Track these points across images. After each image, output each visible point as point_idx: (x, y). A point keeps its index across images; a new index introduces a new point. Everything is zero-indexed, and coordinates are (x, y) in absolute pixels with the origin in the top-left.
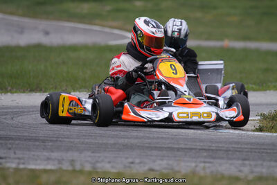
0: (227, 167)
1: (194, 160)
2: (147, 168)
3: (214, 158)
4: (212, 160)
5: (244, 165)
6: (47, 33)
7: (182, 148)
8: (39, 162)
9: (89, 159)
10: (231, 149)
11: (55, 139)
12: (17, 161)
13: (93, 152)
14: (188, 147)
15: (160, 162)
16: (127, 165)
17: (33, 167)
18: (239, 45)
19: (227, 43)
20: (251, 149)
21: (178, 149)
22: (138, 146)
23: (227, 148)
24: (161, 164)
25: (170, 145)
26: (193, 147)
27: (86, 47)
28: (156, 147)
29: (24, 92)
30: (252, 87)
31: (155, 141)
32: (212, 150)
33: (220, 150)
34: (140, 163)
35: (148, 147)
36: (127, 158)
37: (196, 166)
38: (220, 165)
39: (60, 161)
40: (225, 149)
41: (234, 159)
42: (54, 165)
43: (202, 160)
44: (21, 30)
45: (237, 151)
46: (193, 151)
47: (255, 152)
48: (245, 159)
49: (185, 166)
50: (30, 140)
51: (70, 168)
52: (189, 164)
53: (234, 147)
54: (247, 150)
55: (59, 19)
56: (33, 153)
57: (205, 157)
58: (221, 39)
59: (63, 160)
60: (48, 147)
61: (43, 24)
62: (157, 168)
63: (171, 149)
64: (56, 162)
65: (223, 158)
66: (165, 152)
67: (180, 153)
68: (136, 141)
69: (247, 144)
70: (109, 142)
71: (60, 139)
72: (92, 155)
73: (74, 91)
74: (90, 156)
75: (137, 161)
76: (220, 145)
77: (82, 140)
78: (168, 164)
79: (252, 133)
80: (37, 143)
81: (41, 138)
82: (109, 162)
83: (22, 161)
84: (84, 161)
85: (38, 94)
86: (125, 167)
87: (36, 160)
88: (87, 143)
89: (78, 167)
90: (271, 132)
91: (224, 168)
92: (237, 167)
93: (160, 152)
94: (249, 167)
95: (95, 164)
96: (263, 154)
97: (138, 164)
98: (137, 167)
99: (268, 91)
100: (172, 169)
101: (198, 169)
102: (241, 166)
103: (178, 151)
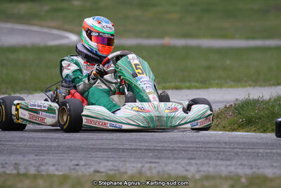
0: (174, 168)
1: (140, 160)
2: (92, 170)
3: (160, 158)
4: (158, 160)
5: (190, 164)
7: (127, 149)
9: (33, 162)
10: (177, 148)
13: (37, 155)
14: (132, 147)
15: (106, 163)
16: (72, 167)
18: (180, 42)
19: (168, 41)
20: (197, 147)
21: (123, 150)
22: (83, 148)
23: (172, 147)
24: (106, 166)
25: (114, 146)
26: (138, 147)
27: (24, 49)
28: (100, 149)
30: (195, 86)
31: (99, 142)
32: (157, 150)
33: (166, 150)
34: (86, 165)
35: (92, 149)
36: (71, 160)
37: (142, 167)
38: (166, 165)
39: (3, 166)
40: (170, 148)
41: (181, 158)
43: (148, 160)
45: (182, 150)
46: (139, 151)
47: (201, 151)
48: (191, 159)
49: (131, 167)
51: (15, 172)
52: (135, 165)
53: (180, 147)
54: (192, 149)
57: (151, 157)
58: (161, 36)
59: (6, 163)
62: (103, 170)
63: (116, 150)
65: (169, 158)
66: (110, 153)
67: (125, 154)
68: (80, 143)
69: (193, 142)
70: (52, 144)
71: (3, 143)
72: (36, 158)
73: (15, 93)
74: (34, 160)
75: (82, 163)
76: (165, 145)
77: (25, 143)
78: (115, 166)
82: (54, 165)
84: (28, 164)
88: (30, 146)
89: (22, 171)
90: (216, 130)
91: (170, 168)
92: (183, 167)
93: (105, 154)
94: (195, 166)
95: (39, 167)
96: (210, 153)
97: (83, 165)
98: (82, 168)
99: (211, 89)
100: (118, 170)
101: (144, 169)
102: (187, 166)
103: (123, 152)
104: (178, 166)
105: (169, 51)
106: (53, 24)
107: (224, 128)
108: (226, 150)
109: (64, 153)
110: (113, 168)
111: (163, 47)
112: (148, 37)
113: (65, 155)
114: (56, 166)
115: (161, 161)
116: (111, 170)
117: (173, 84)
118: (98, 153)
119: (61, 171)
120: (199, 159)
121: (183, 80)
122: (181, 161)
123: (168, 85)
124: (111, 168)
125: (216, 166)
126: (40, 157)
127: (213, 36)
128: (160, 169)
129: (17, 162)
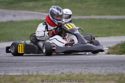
0: (95, 71)
1: (81, 68)
2: (60, 72)
3: (89, 67)
4: (88, 68)
5: (102, 69)
6: (15, 16)
8: (14, 72)
11: (20, 61)
12: (4, 72)
13: (37, 67)
15: (66, 69)
16: (52, 71)
17: (11, 74)
18: (98, 17)
19: (92, 17)
20: (105, 62)
23: (95, 62)
24: (66, 71)
26: (80, 62)
28: (64, 63)
30: (104, 36)
32: (88, 63)
33: (92, 63)
36: (51, 68)
37: (82, 71)
38: (92, 70)
39: (23, 71)
42: (20, 73)
43: (84, 68)
45: (99, 63)
46: (80, 64)
47: (107, 63)
48: (103, 67)
50: (9, 62)
51: (27, 74)
52: (78, 70)
54: (103, 63)
55: (20, 10)
56: (11, 68)
58: (90, 15)
59: (24, 70)
60: (18, 65)
61: (13, 12)
62: (65, 72)
63: (70, 63)
64: (21, 72)
65: (92, 67)
66: (68, 65)
67: (74, 65)
71: (23, 61)
72: (37, 68)
73: (28, 40)
74: (36, 68)
75: (56, 69)
76: (92, 61)
78: (69, 70)
79: (105, 55)
80: (13, 64)
81: (14, 61)
82: (44, 71)
83: (6, 72)
84: (33, 70)
87: (13, 71)
89: (31, 74)
90: (113, 54)
92: (99, 70)
93: (66, 65)
94: (104, 70)
95: (38, 71)
96: (110, 64)
98: (56, 72)
99: (111, 37)
100: (71, 72)
101: (82, 72)
102: (101, 70)
103: (73, 64)
104: (97, 70)
105: (93, 21)
106: (44, 10)
107: (117, 54)
108: (117, 63)
111: (90, 19)
112: (84, 15)
113: (49, 66)
116: (68, 72)
118: (63, 65)
119: (47, 73)
120: (106, 67)
121: (99, 34)
122: (98, 68)
124: (68, 71)
126: (38, 67)
127: (112, 14)
128: (89, 71)
129: (29, 70)
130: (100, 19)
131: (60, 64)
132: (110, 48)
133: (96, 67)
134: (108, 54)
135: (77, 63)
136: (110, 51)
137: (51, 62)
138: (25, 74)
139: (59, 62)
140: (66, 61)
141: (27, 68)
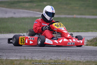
0: (77, 58)
1: (65, 55)
2: (49, 58)
4: (71, 56)
5: (82, 57)
6: (15, 13)
8: (13, 57)
9: (30, 56)
11: (18, 49)
12: (6, 57)
13: (31, 53)
15: (54, 56)
16: (43, 58)
17: (12, 59)
18: (79, 16)
19: (75, 16)
20: (84, 52)
23: (76, 51)
29: (8, 33)
30: (84, 31)
32: (71, 52)
33: (74, 52)
34: (47, 57)
36: (43, 55)
37: (66, 58)
38: (74, 57)
41: (79, 55)
42: (18, 58)
43: (68, 56)
44: (6, 13)
48: (82, 55)
49: (62, 58)
50: (10, 49)
51: (24, 59)
52: (64, 57)
53: (78, 51)
55: (19, 9)
56: (11, 54)
59: (21, 56)
60: (16, 52)
61: (13, 10)
62: (53, 59)
64: (19, 57)
65: (74, 55)
66: (55, 53)
71: (20, 49)
72: (31, 54)
73: (24, 33)
74: (30, 55)
75: (46, 56)
82: (37, 57)
83: (8, 57)
84: (28, 56)
85: (12, 34)
86: (42, 58)
87: (13, 56)
88: (29, 50)
89: (27, 59)
90: (90, 46)
91: (75, 58)
92: (80, 58)
93: (54, 53)
94: (84, 58)
96: (88, 53)
97: (46, 57)
98: (46, 58)
99: (89, 32)
100: (58, 59)
101: (66, 59)
102: (81, 57)
103: (60, 53)
104: (78, 58)
107: (93, 45)
108: (94, 53)
109: (40, 53)
110: (57, 58)
111: (73, 18)
112: (69, 14)
114: (38, 57)
115: (72, 56)
116: (56, 59)
117: (76, 30)
118: (51, 53)
119: (39, 59)
120: (85, 55)
121: (80, 29)
122: (79, 56)
123: (75, 30)
125: (90, 58)
127: (90, 15)
128: (72, 58)
129: (25, 56)
130: (81, 18)
131: (49, 52)
132: (88, 41)
133: (77, 55)
134: (87, 45)
135: (62, 52)
136: (88, 43)
137: (42, 50)
138: (22, 59)
139: (48, 51)
140: (54, 50)
141: (23, 55)
